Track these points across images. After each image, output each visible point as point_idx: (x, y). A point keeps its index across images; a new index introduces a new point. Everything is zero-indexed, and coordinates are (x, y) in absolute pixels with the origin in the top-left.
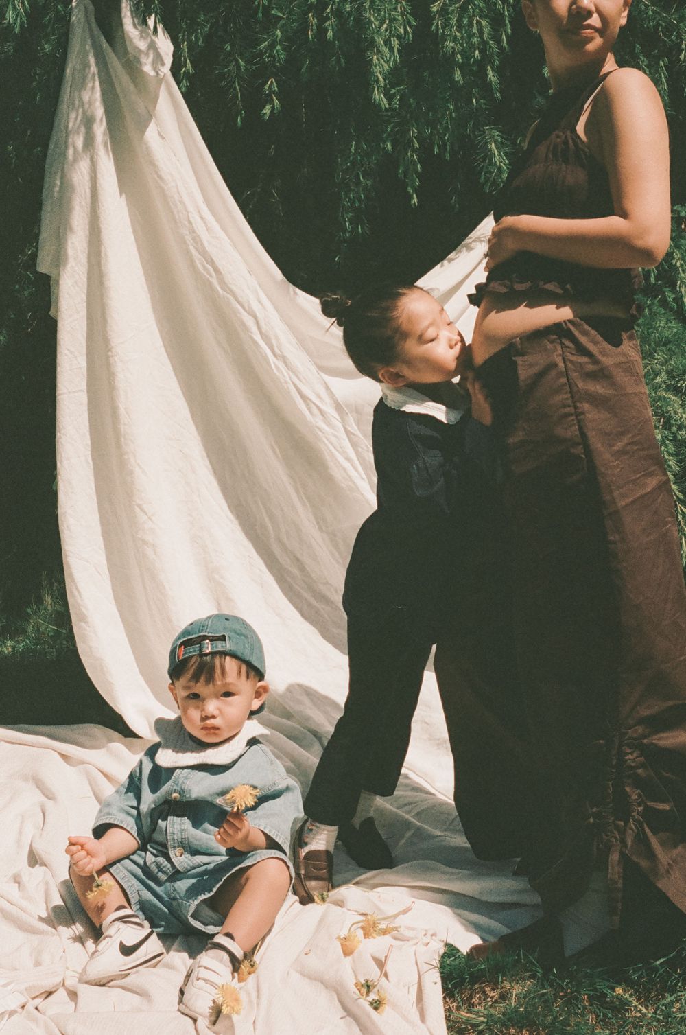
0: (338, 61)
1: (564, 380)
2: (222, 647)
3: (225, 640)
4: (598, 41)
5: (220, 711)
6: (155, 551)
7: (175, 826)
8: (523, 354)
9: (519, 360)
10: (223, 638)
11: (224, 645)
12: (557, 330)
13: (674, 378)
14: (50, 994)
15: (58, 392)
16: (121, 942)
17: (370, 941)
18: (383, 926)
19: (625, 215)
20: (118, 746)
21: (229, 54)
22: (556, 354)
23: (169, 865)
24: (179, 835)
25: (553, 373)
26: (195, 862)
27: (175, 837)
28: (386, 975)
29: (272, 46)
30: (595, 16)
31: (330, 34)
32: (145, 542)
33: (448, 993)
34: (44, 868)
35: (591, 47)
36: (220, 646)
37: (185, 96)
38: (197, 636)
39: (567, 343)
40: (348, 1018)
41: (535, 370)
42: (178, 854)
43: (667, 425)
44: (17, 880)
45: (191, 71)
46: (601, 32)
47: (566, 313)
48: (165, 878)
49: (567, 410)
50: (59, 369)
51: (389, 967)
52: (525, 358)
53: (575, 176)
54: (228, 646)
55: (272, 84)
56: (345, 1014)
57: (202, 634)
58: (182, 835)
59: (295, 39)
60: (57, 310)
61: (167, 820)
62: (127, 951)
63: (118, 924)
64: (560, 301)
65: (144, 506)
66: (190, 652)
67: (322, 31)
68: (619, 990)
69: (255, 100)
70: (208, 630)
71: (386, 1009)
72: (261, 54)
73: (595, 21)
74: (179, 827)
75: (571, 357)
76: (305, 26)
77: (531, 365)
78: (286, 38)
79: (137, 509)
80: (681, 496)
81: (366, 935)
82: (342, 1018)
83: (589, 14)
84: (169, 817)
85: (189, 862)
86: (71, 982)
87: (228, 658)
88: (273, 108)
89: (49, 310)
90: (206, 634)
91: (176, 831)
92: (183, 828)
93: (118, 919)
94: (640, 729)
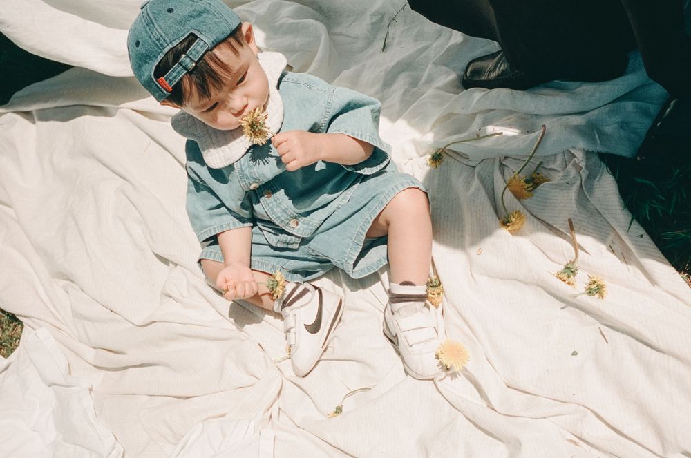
2: (202, 47)
3: (197, 37)
5: (247, 96)
7: (275, 211)
10: (192, 38)
11: (202, 43)
16: (305, 325)
23: (294, 238)
24: (285, 215)
26: (314, 224)
27: (282, 218)
36: (199, 48)
38: (162, 55)
40: (569, 307)
42: (294, 226)
48: (297, 246)
54: (206, 39)
56: (564, 305)
57: (166, 50)
58: (287, 214)
61: (259, 202)
62: (314, 328)
66: (175, 77)
70: (168, 41)
74: (279, 210)
82: (562, 309)
84: (260, 200)
85: (310, 227)
87: (216, 51)
90: (171, 46)
91: (279, 215)
92: (284, 208)
93: (285, 303)
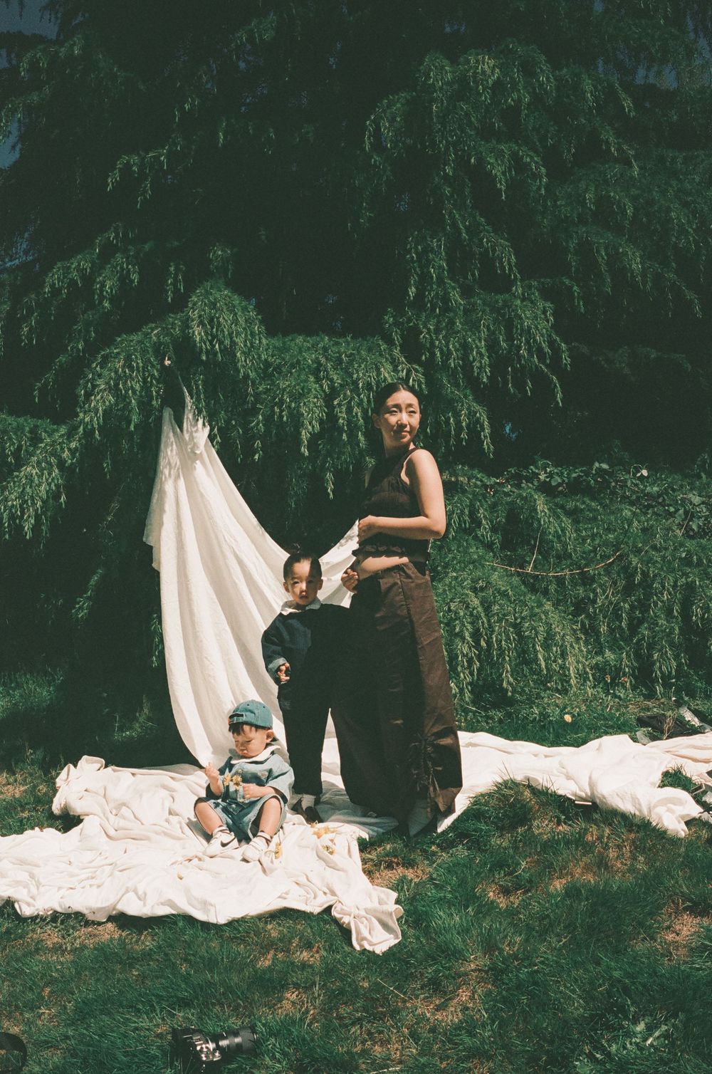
0: (290, 429)
1: (401, 590)
4: (408, 437)
6: (214, 680)
8: (382, 578)
9: (381, 581)
12: (398, 568)
13: (474, 582)
14: (190, 860)
15: (162, 603)
16: (221, 841)
17: (327, 835)
18: (332, 830)
19: (426, 516)
20: (200, 773)
21: (234, 426)
22: (397, 578)
25: (396, 587)
28: (335, 844)
29: (258, 424)
30: (408, 426)
31: (285, 419)
32: (209, 675)
33: (361, 850)
34: (178, 817)
35: (405, 440)
37: (218, 453)
39: (402, 573)
40: (320, 858)
41: (388, 585)
43: (467, 607)
44: (167, 821)
45: (220, 441)
46: (410, 432)
47: (405, 560)
49: (402, 603)
50: (162, 592)
51: (335, 841)
52: (384, 580)
53: (403, 498)
55: (258, 444)
56: (318, 857)
59: (268, 420)
60: (159, 563)
62: (224, 845)
63: (220, 833)
64: (401, 555)
65: (209, 658)
67: (281, 417)
68: (433, 848)
69: (250, 451)
71: (335, 854)
72: (252, 428)
73: (408, 429)
75: (404, 580)
76: (273, 412)
77: (386, 584)
78: (264, 419)
79: (205, 659)
80: (473, 644)
81: (326, 833)
83: (406, 426)
86: (200, 855)
88: (259, 455)
89: (152, 563)
93: (221, 831)
94: (433, 737)
